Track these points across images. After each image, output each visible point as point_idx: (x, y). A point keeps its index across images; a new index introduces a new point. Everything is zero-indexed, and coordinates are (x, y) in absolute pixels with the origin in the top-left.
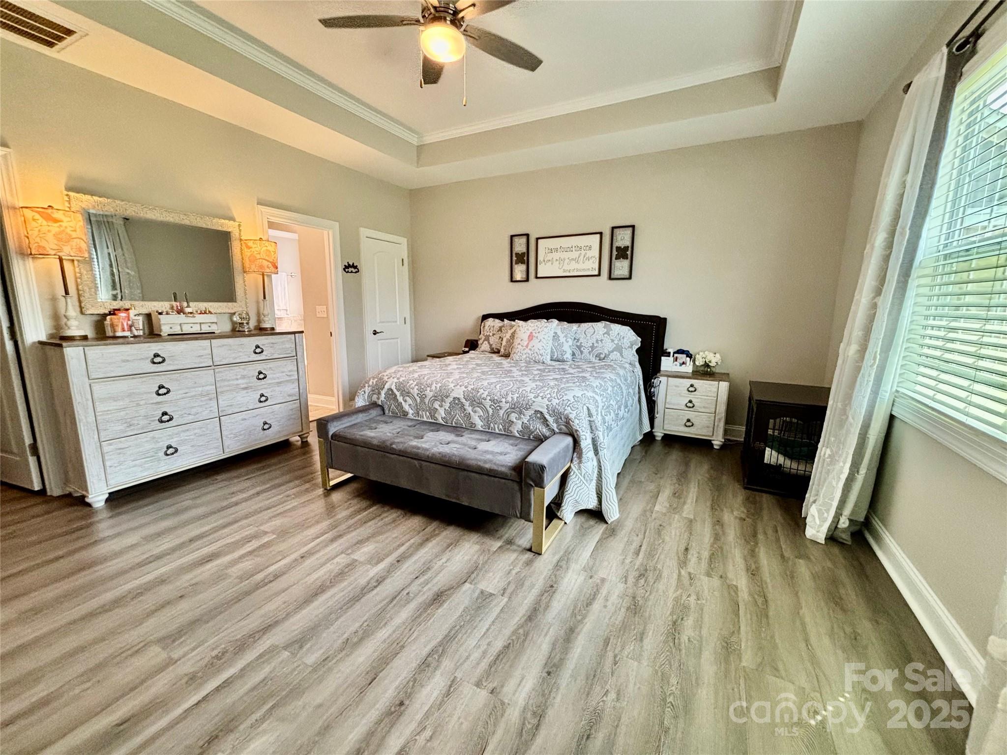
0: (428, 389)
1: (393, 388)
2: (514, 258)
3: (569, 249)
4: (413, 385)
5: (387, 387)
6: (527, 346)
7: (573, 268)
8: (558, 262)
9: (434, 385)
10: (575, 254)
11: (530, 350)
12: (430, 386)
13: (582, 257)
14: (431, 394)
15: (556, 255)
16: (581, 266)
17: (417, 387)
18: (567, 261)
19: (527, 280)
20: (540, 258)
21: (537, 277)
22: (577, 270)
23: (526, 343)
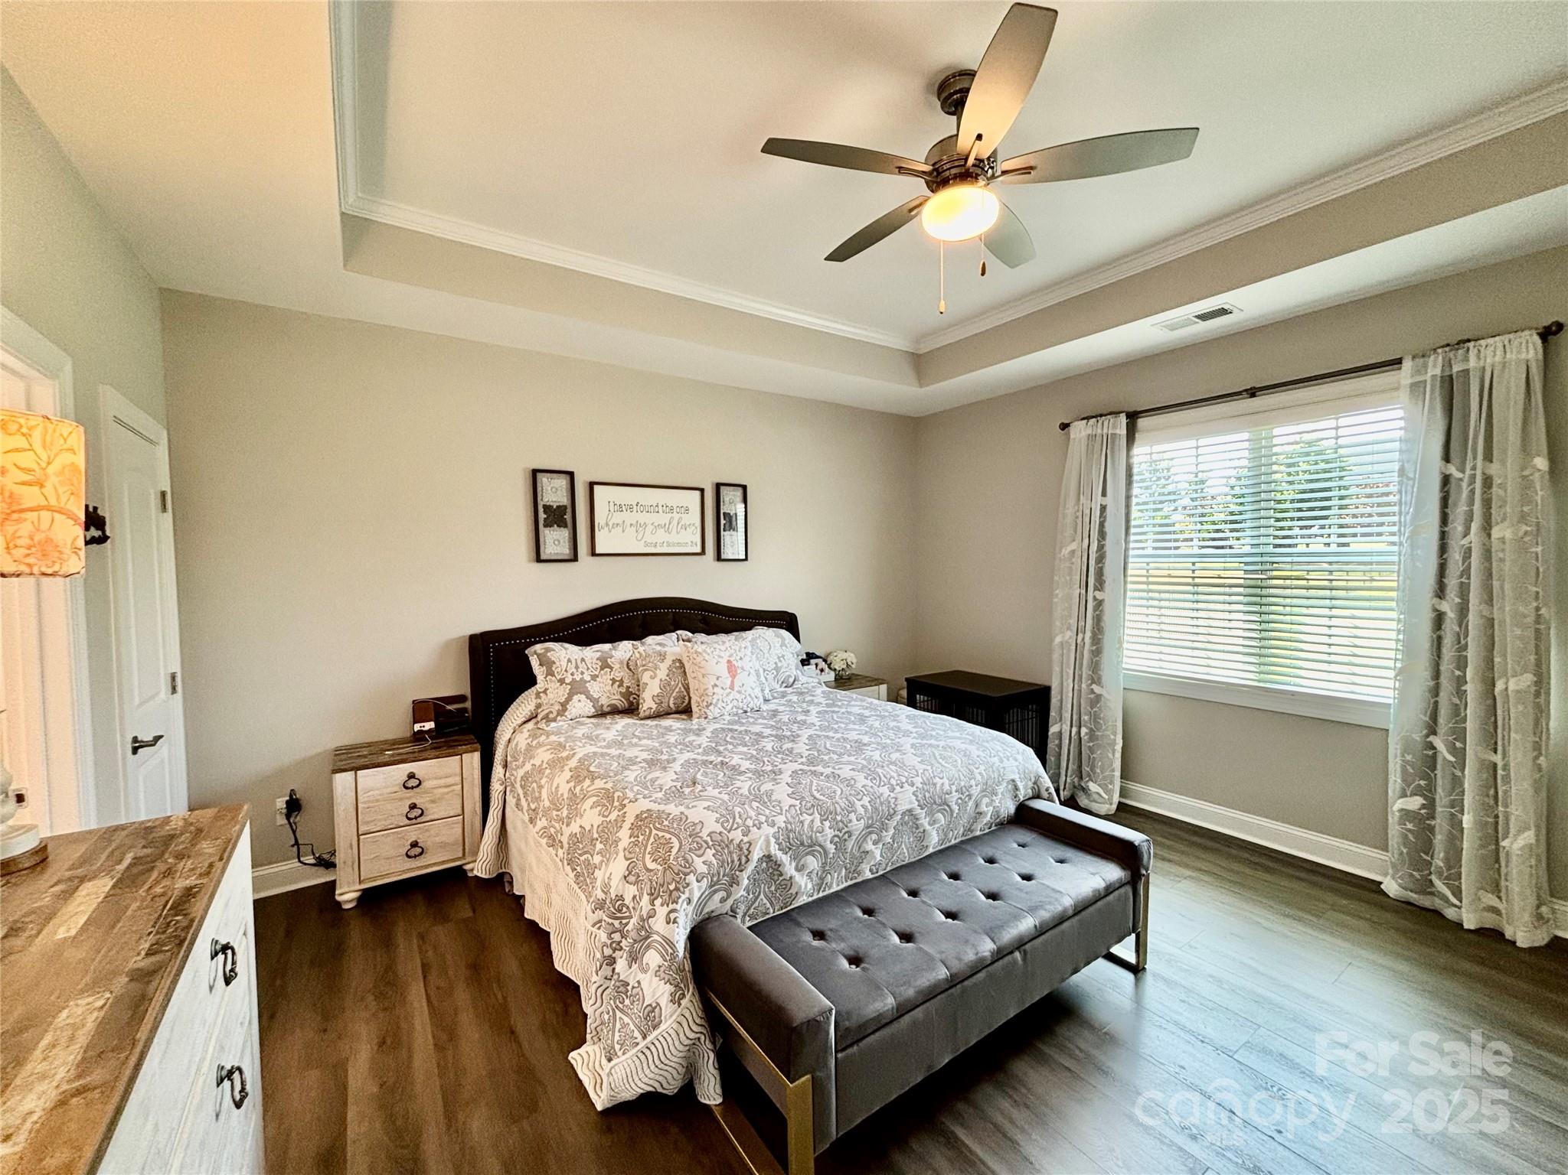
0: (853, 816)
1: (774, 850)
2: (542, 516)
3: (654, 509)
4: (817, 823)
5: (757, 854)
6: (732, 687)
7: (662, 541)
8: (634, 529)
9: (858, 804)
10: (663, 518)
11: (739, 692)
12: (851, 808)
13: (675, 522)
14: (862, 824)
15: (628, 517)
16: (674, 538)
17: (827, 824)
18: (650, 528)
19: (575, 558)
20: (599, 519)
21: (594, 554)
22: (669, 545)
23: (728, 682)
